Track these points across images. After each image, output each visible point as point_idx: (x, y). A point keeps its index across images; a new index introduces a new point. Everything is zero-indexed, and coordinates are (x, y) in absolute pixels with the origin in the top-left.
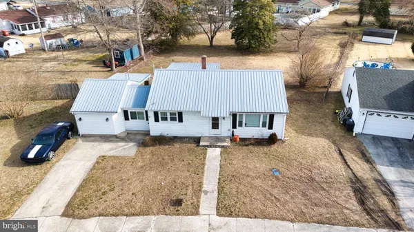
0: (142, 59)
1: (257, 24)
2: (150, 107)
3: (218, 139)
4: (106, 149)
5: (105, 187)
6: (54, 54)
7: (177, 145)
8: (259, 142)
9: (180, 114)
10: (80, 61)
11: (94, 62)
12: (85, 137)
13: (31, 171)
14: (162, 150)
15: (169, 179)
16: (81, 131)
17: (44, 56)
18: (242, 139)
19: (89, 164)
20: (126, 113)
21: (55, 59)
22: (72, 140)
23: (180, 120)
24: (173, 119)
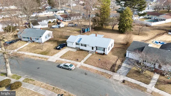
0: (89, 32)
1: (124, 25)
2: (80, 43)
3: (93, 52)
4: (71, 50)
5: (68, 55)
6: (70, 28)
7: (84, 51)
8: (101, 54)
9: (86, 45)
10: (75, 30)
11: (78, 31)
12: (68, 47)
13: (57, 51)
14: (81, 52)
15: (79, 56)
16: (68, 46)
17: (68, 28)
18: (98, 53)
19: (67, 51)
20: (76, 43)
21: (70, 29)
22: (66, 47)
23: (86, 47)
24: (84, 46)
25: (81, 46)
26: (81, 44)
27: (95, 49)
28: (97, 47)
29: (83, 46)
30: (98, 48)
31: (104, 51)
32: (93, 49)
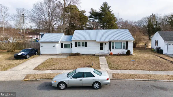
2: (74, 39)
8: (122, 55)
9: (86, 43)
12: (42, 55)
20: (62, 44)
22: (37, 55)
23: (86, 46)
24: (83, 46)
25: (76, 46)
26: (76, 43)
27: (106, 47)
28: (110, 43)
29: (79, 46)
30: (113, 43)
31: (127, 48)
32: (102, 48)
